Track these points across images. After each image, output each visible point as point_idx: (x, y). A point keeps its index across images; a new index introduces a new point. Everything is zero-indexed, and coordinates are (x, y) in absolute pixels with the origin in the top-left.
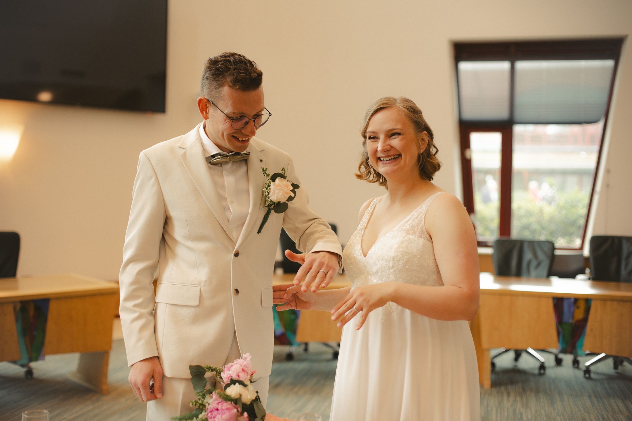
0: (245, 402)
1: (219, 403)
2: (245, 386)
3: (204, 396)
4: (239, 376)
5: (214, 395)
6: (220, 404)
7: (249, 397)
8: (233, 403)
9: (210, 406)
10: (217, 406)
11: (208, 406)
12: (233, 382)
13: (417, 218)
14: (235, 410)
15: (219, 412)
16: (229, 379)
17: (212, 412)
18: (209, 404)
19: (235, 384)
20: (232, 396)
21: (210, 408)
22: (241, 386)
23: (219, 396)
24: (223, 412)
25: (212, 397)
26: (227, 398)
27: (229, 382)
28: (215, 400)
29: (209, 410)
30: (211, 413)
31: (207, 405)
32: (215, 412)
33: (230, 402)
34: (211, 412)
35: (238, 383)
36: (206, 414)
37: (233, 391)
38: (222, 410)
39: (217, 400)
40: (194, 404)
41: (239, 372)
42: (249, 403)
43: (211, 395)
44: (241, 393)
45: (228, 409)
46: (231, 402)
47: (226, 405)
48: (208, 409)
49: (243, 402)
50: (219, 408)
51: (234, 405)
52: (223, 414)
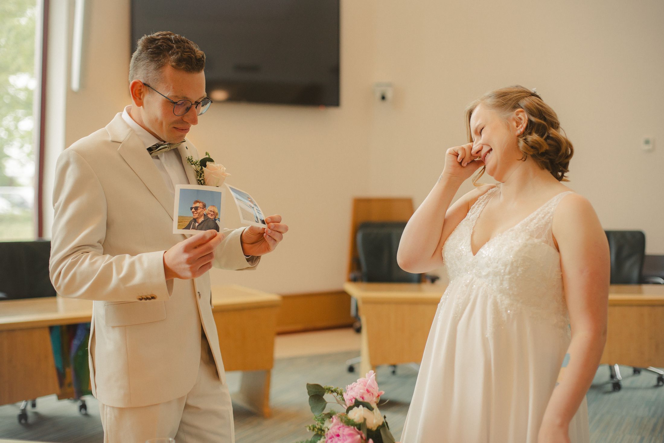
0: (370, 428)
1: (340, 427)
2: (370, 409)
3: (323, 420)
4: (363, 398)
5: (334, 419)
6: (341, 429)
7: (375, 421)
8: (356, 428)
9: (330, 431)
10: (338, 431)
11: (328, 431)
12: (357, 404)
13: (543, 218)
14: (359, 436)
15: (340, 438)
16: (352, 401)
17: (333, 438)
18: (328, 429)
19: (358, 406)
20: (355, 420)
21: (330, 433)
22: (366, 408)
23: (340, 419)
24: (344, 438)
25: (332, 421)
26: (349, 423)
27: (352, 405)
28: (335, 425)
29: (329, 436)
30: (331, 440)
31: (326, 430)
32: (336, 439)
33: (352, 427)
34: (331, 438)
35: (361, 405)
36: (325, 440)
37: (357, 414)
38: (344, 435)
39: (338, 425)
40: (312, 428)
41: (363, 393)
42: (374, 429)
43: (331, 419)
44: (365, 417)
45: (350, 435)
46: (354, 427)
47: (347, 430)
48: (327, 434)
49: (368, 428)
50: (340, 434)
51: (357, 430)
52: (344, 440)
